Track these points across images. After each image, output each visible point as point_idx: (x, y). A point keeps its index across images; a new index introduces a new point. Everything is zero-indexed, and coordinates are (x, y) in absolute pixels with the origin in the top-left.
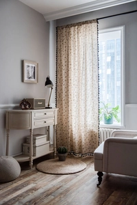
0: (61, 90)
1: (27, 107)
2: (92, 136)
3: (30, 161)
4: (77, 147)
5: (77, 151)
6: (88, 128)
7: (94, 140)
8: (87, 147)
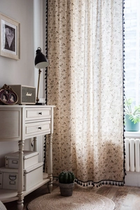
0: (55, 74)
1: (12, 99)
2: (109, 152)
3: (20, 200)
4: (85, 171)
5: (85, 178)
6: (103, 138)
7: (113, 158)
8: (102, 169)
